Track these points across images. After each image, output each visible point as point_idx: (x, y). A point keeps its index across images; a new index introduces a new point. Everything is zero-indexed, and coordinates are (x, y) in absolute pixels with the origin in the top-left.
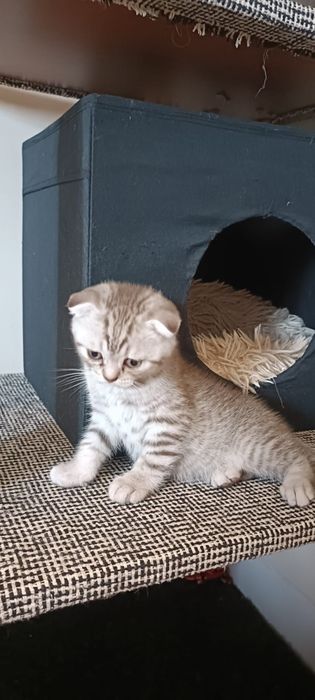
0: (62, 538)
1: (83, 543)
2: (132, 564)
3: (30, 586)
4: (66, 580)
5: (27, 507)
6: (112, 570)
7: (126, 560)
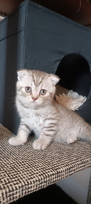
0: (22, 165)
1: (32, 166)
2: (54, 172)
3: (17, 186)
4: (31, 181)
5: (3, 154)
6: (47, 176)
7: (51, 171)
